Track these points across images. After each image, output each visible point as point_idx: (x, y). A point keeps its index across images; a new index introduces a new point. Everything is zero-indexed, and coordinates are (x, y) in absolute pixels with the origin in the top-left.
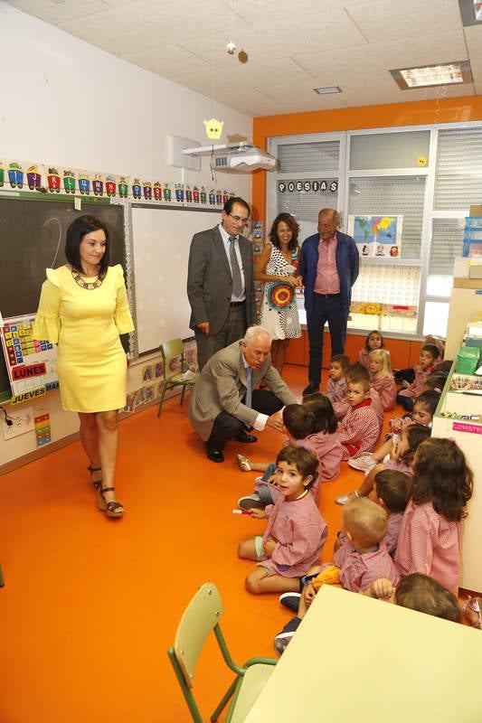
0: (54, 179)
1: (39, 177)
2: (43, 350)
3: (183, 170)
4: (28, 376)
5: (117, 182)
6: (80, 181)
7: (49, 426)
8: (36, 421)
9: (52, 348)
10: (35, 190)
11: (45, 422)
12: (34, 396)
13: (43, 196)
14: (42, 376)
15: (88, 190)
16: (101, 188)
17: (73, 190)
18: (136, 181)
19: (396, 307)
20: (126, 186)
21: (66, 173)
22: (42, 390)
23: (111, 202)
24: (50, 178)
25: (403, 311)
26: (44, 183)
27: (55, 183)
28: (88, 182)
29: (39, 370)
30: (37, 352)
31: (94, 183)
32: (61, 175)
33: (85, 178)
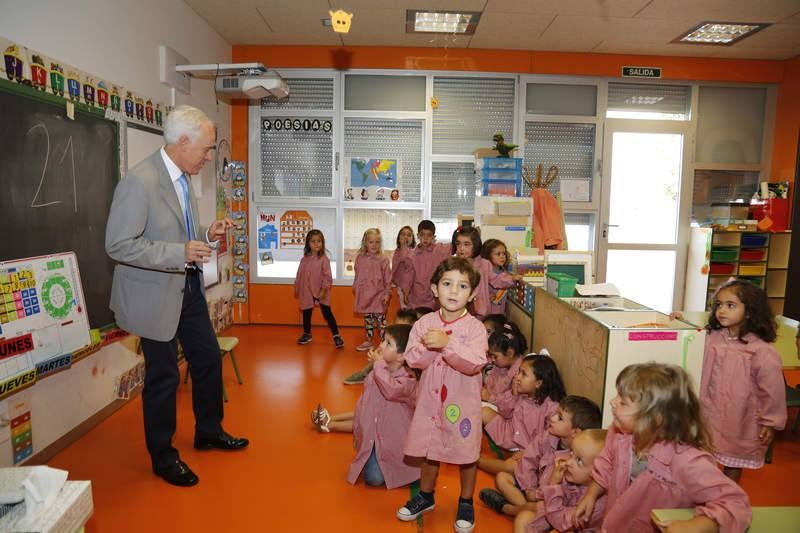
0: (38, 71)
1: (20, 64)
2: (27, 315)
3: (173, 90)
4: (11, 354)
5: (110, 92)
6: (69, 81)
7: (30, 431)
8: (13, 426)
9: (38, 311)
10: (14, 80)
12: (20, 385)
13: (22, 89)
14: (28, 353)
15: (78, 95)
16: (93, 96)
17: (61, 90)
18: (129, 94)
20: (119, 99)
21: (54, 67)
22: (32, 375)
23: (106, 116)
24: (34, 69)
26: (27, 74)
27: (39, 75)
28: (78, 85)
29: (23, 344)
30: (20, 317)
31: (85, 87)
32: (47, 68)
33: (76, 78)
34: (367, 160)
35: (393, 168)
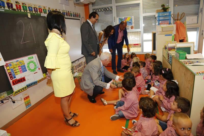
0: (18, 6)
1: (12, 4)
2: (23, 72)
3: (64, 5)
4: (19, 83)
5: (43, 8)
6: (29, 7)
7: (30, 100)
8: (24, 99)
9: (26, 71)
10: (11, 10)
11: (28, 99)
12: (22, 90)
13: (14, 12)
14: (24, 82)
15: (32, 11)
16: (37, 10)
17: (26, 10)
18: (49, 8)
19: (135, 45)
20: (46, 10)
21: (23, 4)
22: (25, 88)
23: (41, 15)
24: (16, 5)
25: (137, 46)
26: (14, 7)
27: (19, 7)
28: (32, 8)
29: (23, 80)
30: (21, 73)
31: (34, 8)
32: (21, 5)
33: (31, 6)
34: (123, 18)
35: (131, 20)
